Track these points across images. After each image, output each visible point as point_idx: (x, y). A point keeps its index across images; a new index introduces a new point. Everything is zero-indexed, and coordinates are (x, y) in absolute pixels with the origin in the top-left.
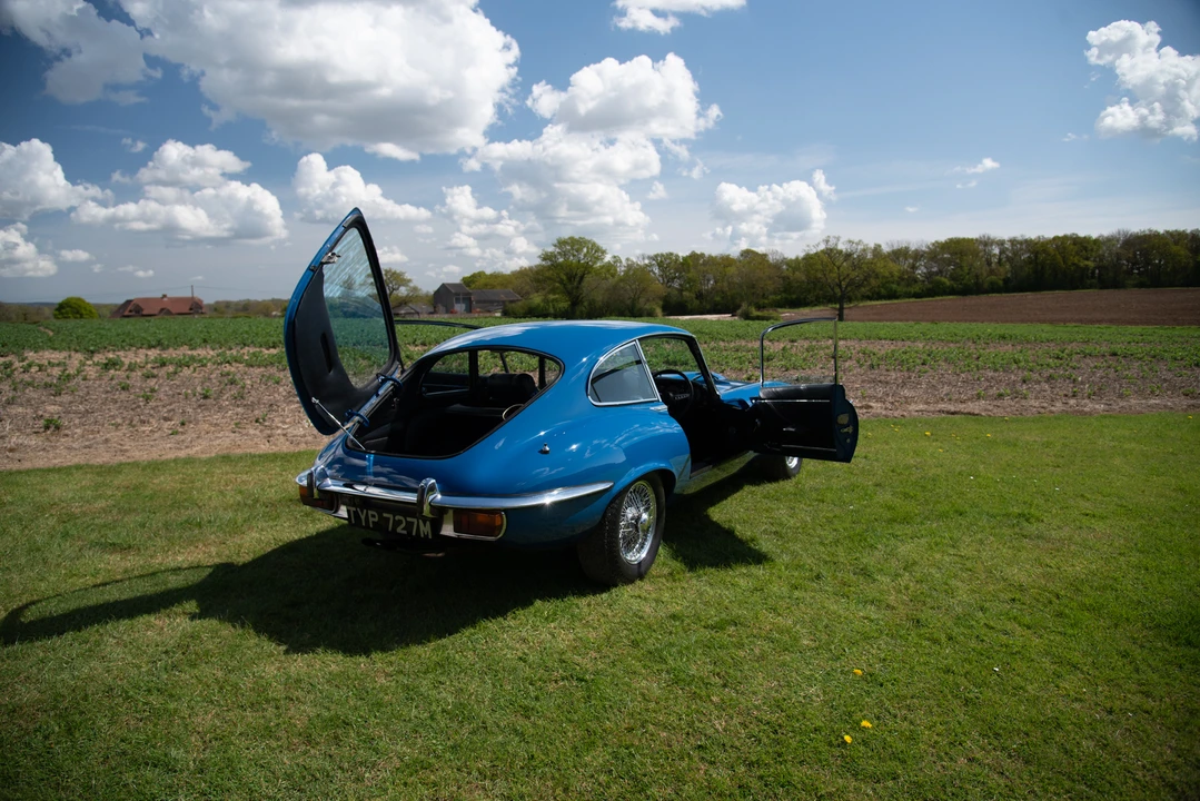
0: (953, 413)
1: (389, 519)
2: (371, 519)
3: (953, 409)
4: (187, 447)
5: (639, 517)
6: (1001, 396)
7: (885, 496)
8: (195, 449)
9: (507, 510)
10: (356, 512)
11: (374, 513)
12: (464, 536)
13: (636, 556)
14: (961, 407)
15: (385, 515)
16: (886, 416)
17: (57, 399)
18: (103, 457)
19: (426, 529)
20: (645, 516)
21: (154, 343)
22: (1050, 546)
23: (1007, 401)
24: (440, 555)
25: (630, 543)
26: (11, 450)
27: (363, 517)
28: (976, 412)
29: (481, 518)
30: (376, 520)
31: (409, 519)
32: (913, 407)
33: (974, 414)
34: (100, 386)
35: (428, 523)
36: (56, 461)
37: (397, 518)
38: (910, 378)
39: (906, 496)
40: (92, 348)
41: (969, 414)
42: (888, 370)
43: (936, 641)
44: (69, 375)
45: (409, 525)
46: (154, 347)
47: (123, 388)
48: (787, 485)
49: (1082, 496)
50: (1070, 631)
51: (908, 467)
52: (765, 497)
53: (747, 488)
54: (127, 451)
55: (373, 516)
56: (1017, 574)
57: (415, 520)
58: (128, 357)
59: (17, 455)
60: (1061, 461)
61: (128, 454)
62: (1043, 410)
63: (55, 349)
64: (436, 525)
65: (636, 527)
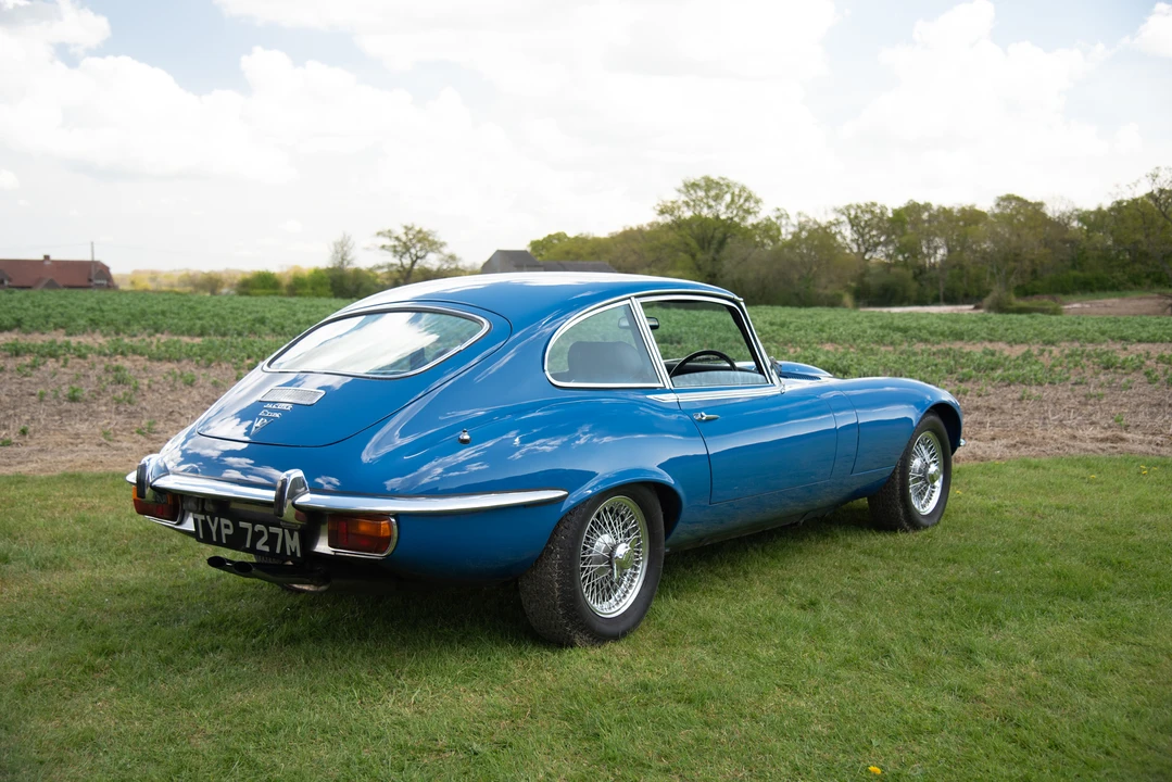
1: (246, 529)
2: (225, 532)
5: (614, 547)
9: (397, 515)
10: (205, 523)
11: (228, 522)
12: (343, 552)
13: (613, 608)
15: (242, 524)
19: (293, 544)
20: (622, 548)
25: (607, 590)
27: (214, 529)
29: (364, 527)
30: (230, 532)
31: (273, 529)
35: (296, 534)
37: (259, 527)
45: (273, 538)
48: (906, 539)
55: (227, 526)
57: (278, 530)
64: (308, 539)
65: (610, 563)
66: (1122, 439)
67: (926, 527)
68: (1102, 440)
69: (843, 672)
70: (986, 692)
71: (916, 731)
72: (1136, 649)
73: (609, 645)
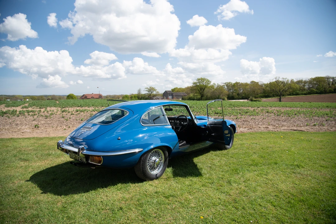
0: (295, 130)
1: (77, 156)
3: (295, 129)
4: (65, 134)
5: (155, 160)
6: (315, 125)
7: (255, 157)
8: (67, 134)
9: (103, 156)
12: (93, 163)
13: (155, 172)
14: (299, 128)
16: (272, 131)
17: (46, 120)
18: (44, 135)
19: (84, 160)
20: (157, 160)
21: (79, 106)
22: (301, 177)
23: (317, 127)
24: (94, 168)
25: (153, 168)
26: (23, 133)
27: (72, 156)
28: (303, 130)
29: (96, 158)
30: (74, 157)
32: (283, 128)
33: (302, 131)
34: (59, 117)
35: (85, 158)
36: (31, 136)
38: (288, 119)
39: (262, 157)
40: (64, 107)
41: (301, 131)
42: (282, 117)
43: (237, 209)
44: (52, 114)
45: (81, 159)
46: (79, 107)
47: (63, 117)
49: (323, 159)
50: (289, 209)
51: (268, 147)
52: (215, 155)
53: (211, 152)
54: (50, 134)
56: (283, 186)
58: (71, 109)
59: (23, 134)
60: (323, 147)
61: (49, 135)
62: (327, 130)
63: (55, 107)
64: (87, 159)
65: (154, 163)
66: (268, 128)
67: (228, 149)
68: (265, 128)
69: (202, 188)
70: (232, 192)
71: (214, 205)
72: (265, 179)
73: (155, 181)
